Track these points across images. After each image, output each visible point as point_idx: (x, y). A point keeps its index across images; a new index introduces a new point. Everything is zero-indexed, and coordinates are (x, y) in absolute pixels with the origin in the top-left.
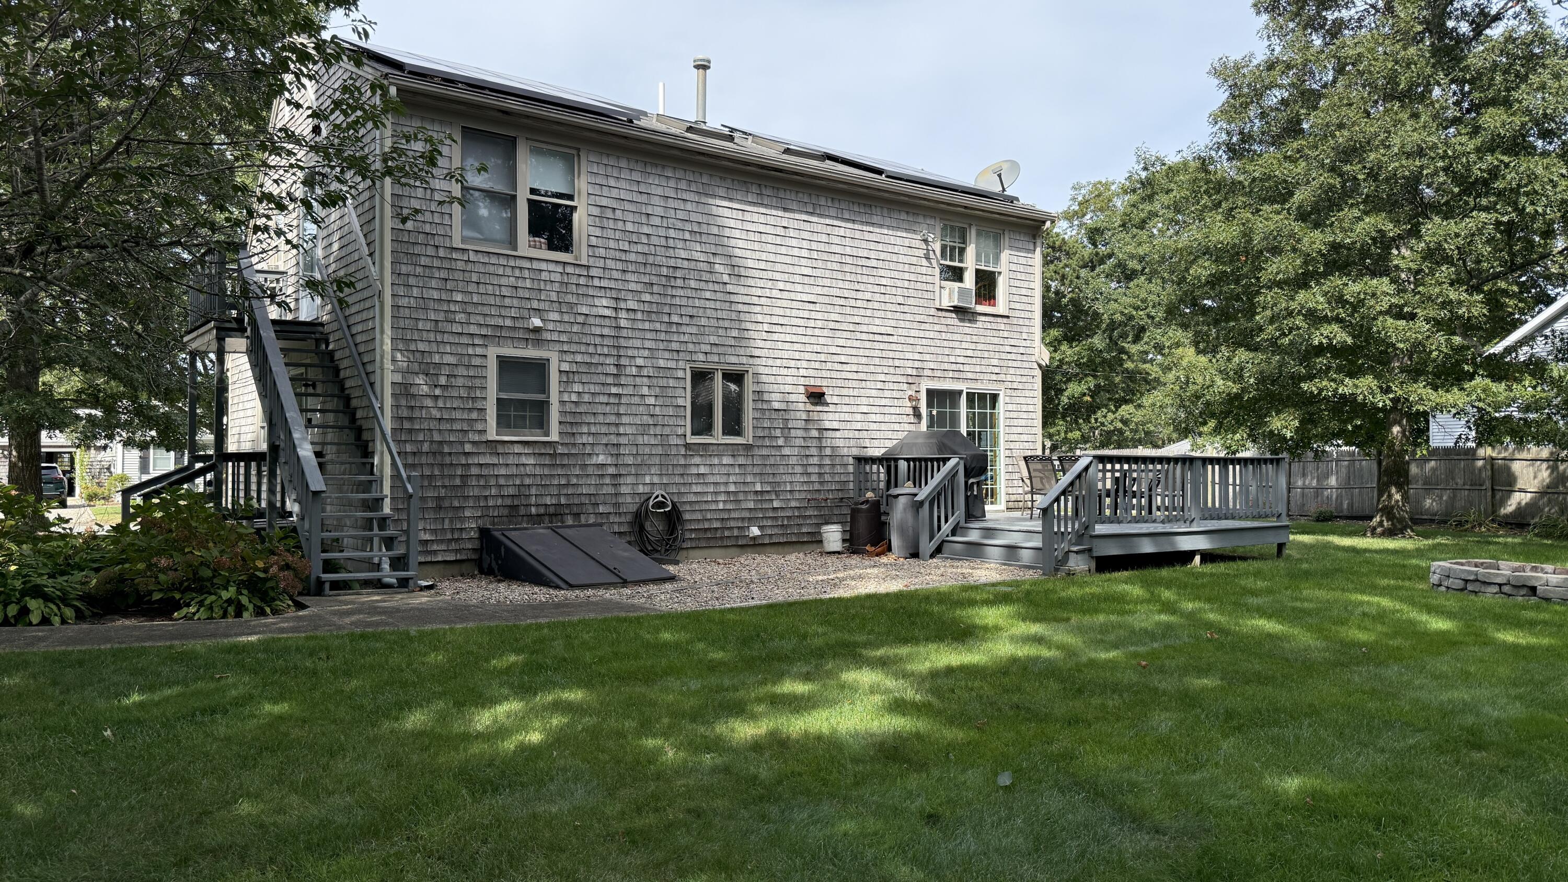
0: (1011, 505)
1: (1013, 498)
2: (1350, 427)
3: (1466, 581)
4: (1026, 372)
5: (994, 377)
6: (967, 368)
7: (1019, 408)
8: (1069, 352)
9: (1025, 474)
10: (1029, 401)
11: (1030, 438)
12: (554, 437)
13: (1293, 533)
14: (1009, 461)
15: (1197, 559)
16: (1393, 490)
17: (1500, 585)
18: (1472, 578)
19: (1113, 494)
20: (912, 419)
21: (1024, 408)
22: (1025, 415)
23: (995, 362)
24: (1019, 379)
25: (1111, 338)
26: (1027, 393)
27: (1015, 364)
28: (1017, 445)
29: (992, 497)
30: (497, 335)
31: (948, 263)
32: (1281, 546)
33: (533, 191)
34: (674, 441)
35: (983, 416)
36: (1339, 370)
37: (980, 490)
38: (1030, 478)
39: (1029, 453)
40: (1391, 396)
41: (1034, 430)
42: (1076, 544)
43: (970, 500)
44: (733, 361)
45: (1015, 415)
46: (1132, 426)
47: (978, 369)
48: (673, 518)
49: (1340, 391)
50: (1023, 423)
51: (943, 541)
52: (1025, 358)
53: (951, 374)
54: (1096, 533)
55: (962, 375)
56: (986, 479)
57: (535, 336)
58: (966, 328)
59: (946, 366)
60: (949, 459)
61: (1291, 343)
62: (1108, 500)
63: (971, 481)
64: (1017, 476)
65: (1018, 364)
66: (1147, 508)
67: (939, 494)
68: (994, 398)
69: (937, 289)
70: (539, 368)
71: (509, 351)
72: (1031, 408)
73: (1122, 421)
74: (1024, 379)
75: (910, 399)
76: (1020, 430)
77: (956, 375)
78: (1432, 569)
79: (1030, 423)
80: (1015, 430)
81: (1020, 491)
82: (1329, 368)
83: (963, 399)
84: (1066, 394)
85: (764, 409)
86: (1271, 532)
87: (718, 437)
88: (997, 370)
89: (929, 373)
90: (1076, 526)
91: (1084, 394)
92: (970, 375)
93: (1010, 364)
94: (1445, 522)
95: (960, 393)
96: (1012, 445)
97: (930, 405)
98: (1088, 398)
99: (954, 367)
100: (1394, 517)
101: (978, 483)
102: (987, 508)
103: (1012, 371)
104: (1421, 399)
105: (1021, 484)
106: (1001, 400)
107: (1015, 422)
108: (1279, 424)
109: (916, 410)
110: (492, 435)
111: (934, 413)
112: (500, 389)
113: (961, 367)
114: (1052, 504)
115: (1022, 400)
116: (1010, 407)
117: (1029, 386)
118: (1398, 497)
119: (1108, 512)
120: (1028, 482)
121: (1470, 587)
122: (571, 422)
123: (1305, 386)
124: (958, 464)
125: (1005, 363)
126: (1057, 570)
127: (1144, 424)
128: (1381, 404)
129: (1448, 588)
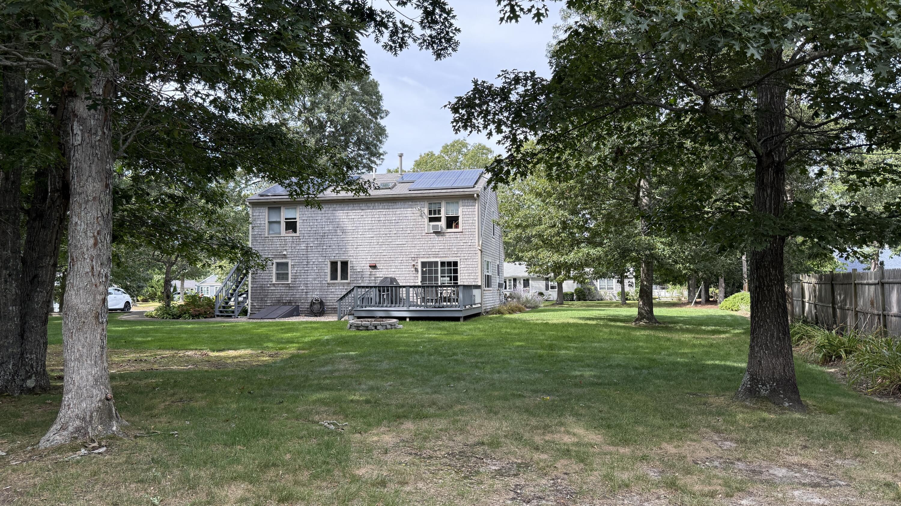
4: (471, 252)
5: (455, 255)
6: (441, 253)
7: (468, 266)
12: (290, 282)
20: (414, 272)
21: (471, 266)
22: (471, 268)
24: (468, 255)
26: (472, 260)
27: (465, 250)
28: (467, 280)
30: (276, 257)
31: (433, 216)
33: (286, 219)
34: (324, 282)
35: (450, 270)
39: (474, 283)
41: (476, 274)
44: (344, 258)
48: (321, 303)
52: (470, 247)
53: (433, 256)
55: (438, 256)
57: (285, 256)
58: (441, 238)
59: (430, 253)
68: (456, 264)
69: (426, 226)
70: (286, 264)
71: (278, 261)
72: (475, 266)
74: (471, 255)
75: (413, 265)
77: (435, 256)
83: (439, 264)
85: (355, 272)
87: (339, 280)
89: (422, 256)
92: (442, 256)
93: (463, 250)
95: (437, 262)
96: (464, 280)
97: (423, 267)
99: (434, 253)
103: (464, 252)
106: (460, 264)
109: (416, 269)
110: (274, 282)
111: (425, 270)
112: (277, 270)
113: (437, 253)
116: (463, 266)
117: (473, 257)
122: (295, 277)
125: (460, 250)
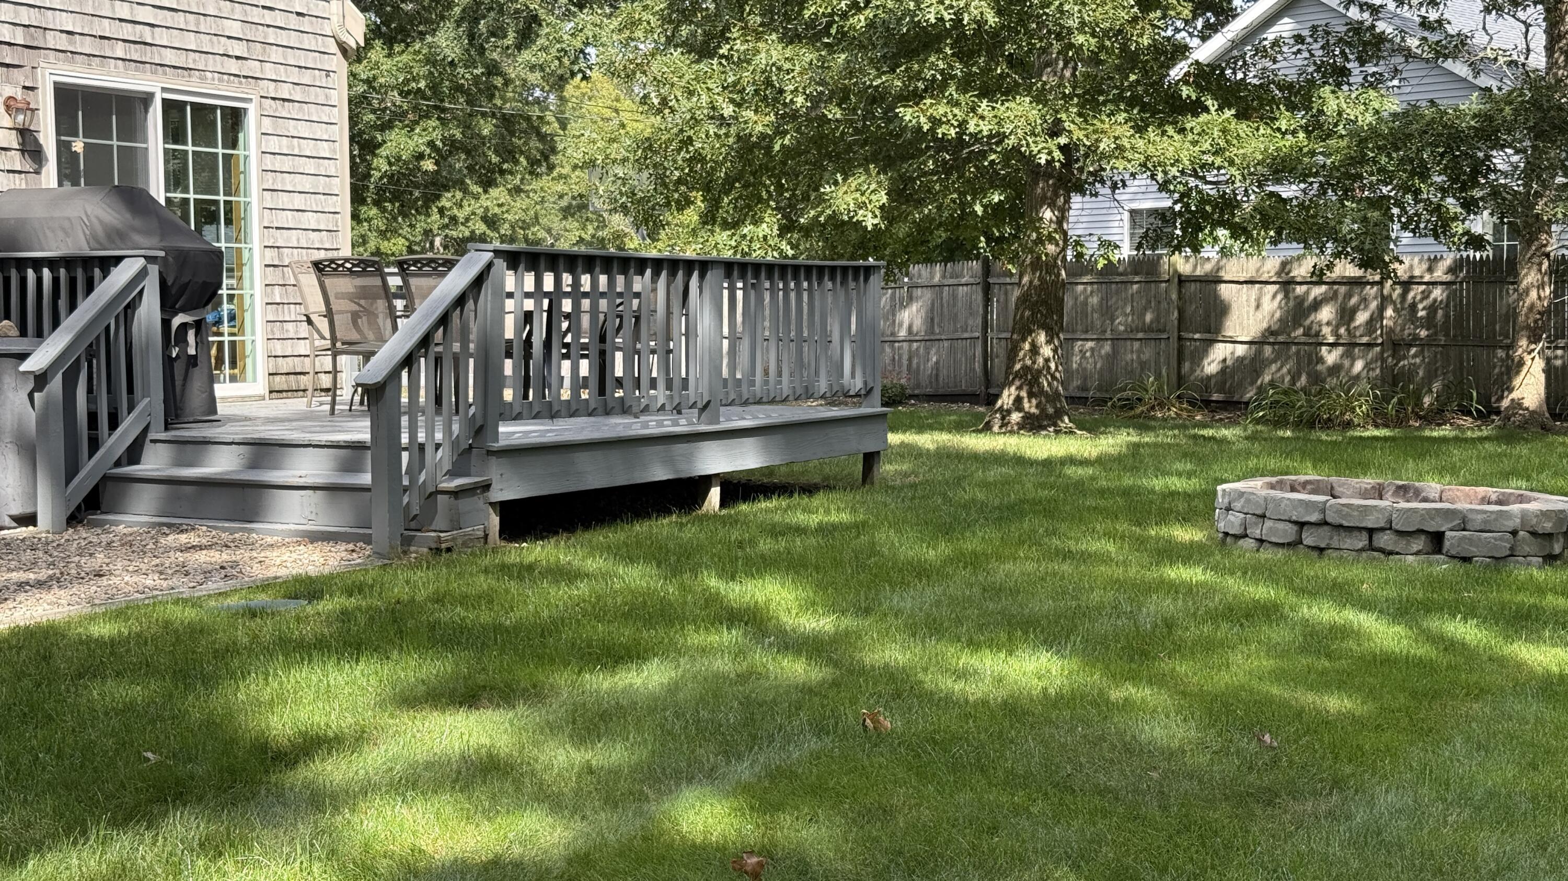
0: (280, 382)
1: (285, 365)
2: (979, 209)
3: (1301, 525)
4: (309, 60)
5: (233, 66)
6: (161, 37)
7: (295, 146)
8: (387, 64)
9: (316, 304)
10: (320, 131)
11: (324, 222)
13: (894, 429)
14: (273, 276)
15: (715, 494)
16: (1042, 338)
17: (1371, 531)
18: (1314, 517)
19: (517, 350)
20: (16, 161)
21: (308, 148)
22: (310, 166)
23: (234, 28)
24: (294, 75)
25: (471, 36)
26: (314, 113)
27: (283, 38)
28: (293, 238)
29: (233, 364)
32: (870, 459)
35: (206, 164)
36: (965, 85)
37: (202, 343)
38: (329, 314)
39: (322, 255)
40: (1063, 140)
41: (331, 204)
42: (453, 473)
43: (179, 368)
45: (286, 164)
46: (505, 229)
47: (191, 42)
49: (972, 128)
50: (306, 184)
51: (105, 478)
52: (305, 24)
53: (120, 50)
54: (502, 443)
55: (149, 55)
56: (219, 322)
59: (107, 28)
60: (118, 260)
61: (871, 24)
62: (508, 364)
63: (177, 321)
64: (293, 313)
65: (292, 39)
66: (594, 383)
67: (91, 353)
68: (235, 118)
72: (324, 150)
73: (485, 219)
74: (306, 78)
75: (10, 106)
76: (298, 201)
77: (135, 53)
78: (1220, 500)
79: (321, 184)
80: (283, 200)
81: (303, 348)
82: (947, 77)
83: (155, 118)
84: (383, 151)
86: (851, 430)
88: (238, 49)
89: (62, 42)
90: (456, 428)
91: (420, 156)
92: (170, 57)
93: (272, 36)
94: (1103, 402)
95: (146, 99)
96: (281, 238)
97: (65, 125)
98: (429, 165)
99: (127, 31)
100: (1042, 391)
101: (199, 325)
102: (220, 390)
103: (276, 55)
104: (1120, 148)
105: (304, 330)
106: (251, 122)
107: (288, 182)
108: (849, 199)
109: (26, 135)
111: (78, 146)
113: (147, 34)
114: (394, 375)
115: (303, 129)
116: (273, 144)
117: (314, 95)
118: (1047, 351)
119: (508, 395)
120: (323, 324)
121: (1309, 539)
123: (907, 114)
124: (142, 274)
125: (259, 34)
126: (407, 542)
127: (525, 226)
128: (1043, 159)
129: (1261, 541)
